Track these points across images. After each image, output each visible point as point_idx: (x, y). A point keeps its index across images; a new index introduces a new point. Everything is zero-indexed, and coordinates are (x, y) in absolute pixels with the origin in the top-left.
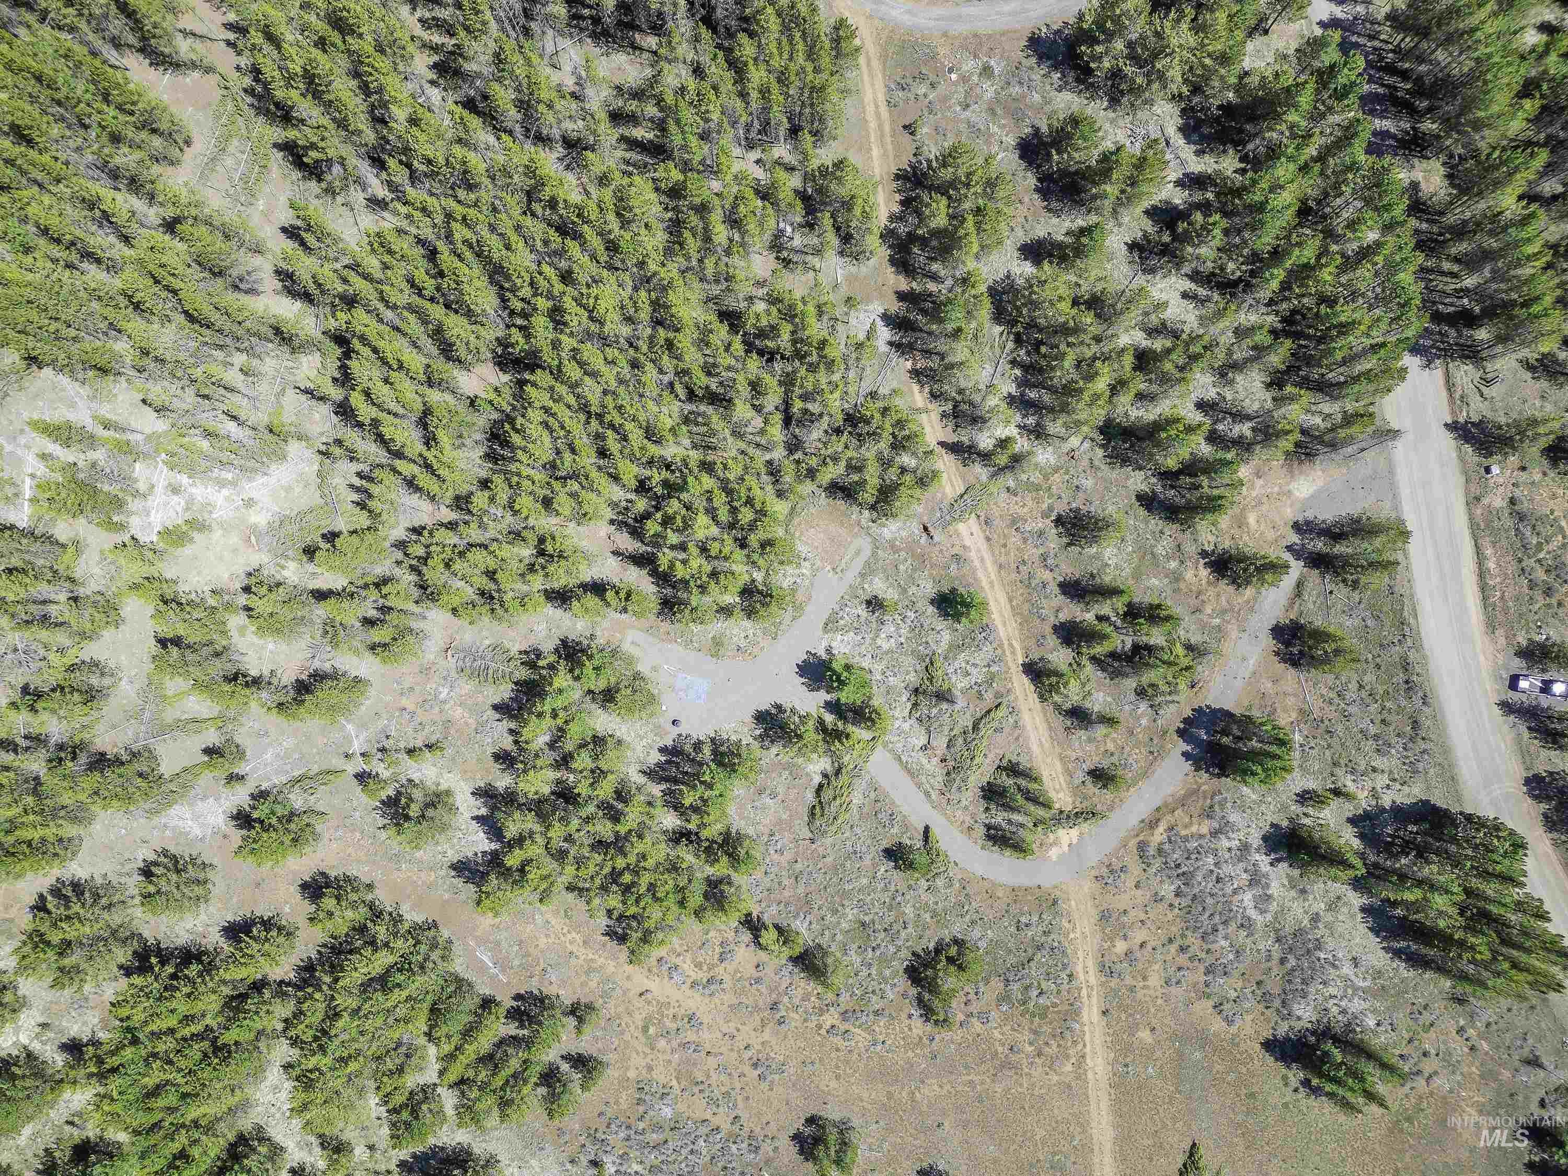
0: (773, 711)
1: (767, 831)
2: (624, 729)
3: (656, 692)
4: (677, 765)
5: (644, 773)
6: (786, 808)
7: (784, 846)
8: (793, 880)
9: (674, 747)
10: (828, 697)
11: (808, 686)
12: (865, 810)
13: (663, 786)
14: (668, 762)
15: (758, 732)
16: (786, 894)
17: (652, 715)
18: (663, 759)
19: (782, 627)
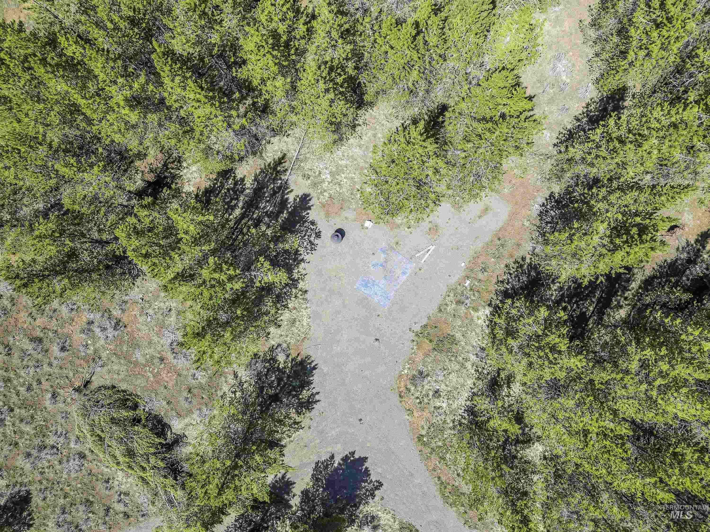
0: (305, 394)
1: (125, 319)
2: (357, 151)
3: (398, 220)
4: (274, 216)
5: (280, 161)
6: (150, 362)
7: (94, 338)
8: (38, 333)
9: (303, 220)
10: (297, 490)
11: (326, 464)
12: (100, 486)
13: (249, 183)
14: (284, 203)
15: (281, 358)
16: (23, 316)
17: (367, 202)
18: (291, 197)
19: (435, 460)
